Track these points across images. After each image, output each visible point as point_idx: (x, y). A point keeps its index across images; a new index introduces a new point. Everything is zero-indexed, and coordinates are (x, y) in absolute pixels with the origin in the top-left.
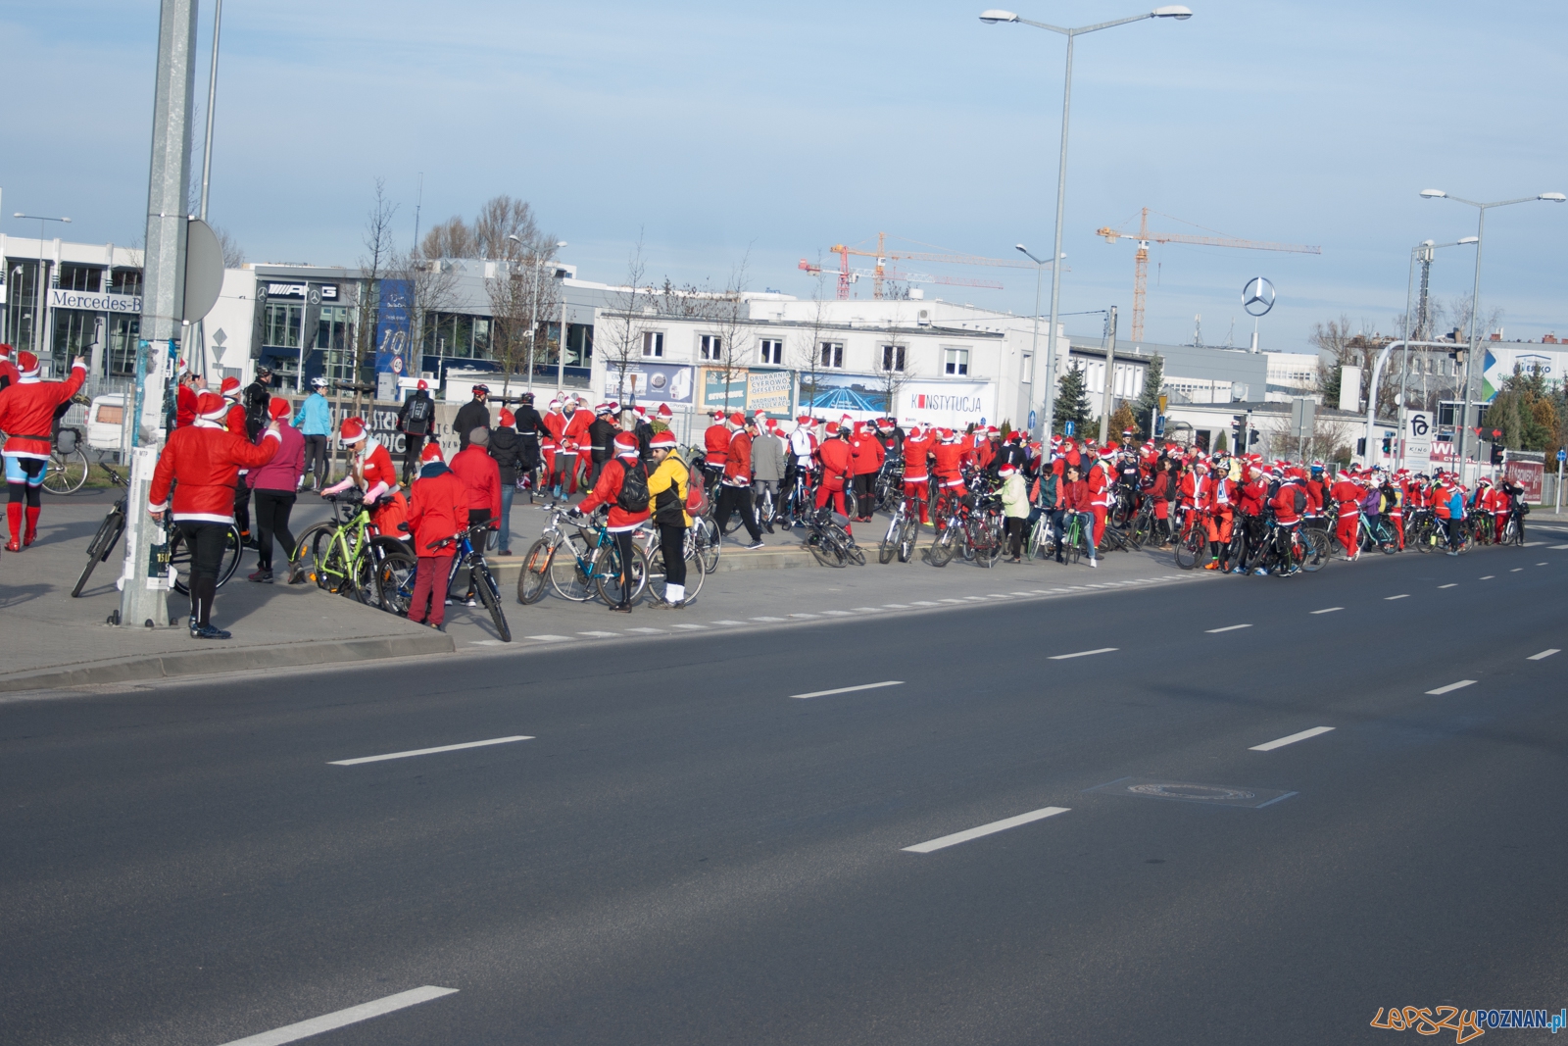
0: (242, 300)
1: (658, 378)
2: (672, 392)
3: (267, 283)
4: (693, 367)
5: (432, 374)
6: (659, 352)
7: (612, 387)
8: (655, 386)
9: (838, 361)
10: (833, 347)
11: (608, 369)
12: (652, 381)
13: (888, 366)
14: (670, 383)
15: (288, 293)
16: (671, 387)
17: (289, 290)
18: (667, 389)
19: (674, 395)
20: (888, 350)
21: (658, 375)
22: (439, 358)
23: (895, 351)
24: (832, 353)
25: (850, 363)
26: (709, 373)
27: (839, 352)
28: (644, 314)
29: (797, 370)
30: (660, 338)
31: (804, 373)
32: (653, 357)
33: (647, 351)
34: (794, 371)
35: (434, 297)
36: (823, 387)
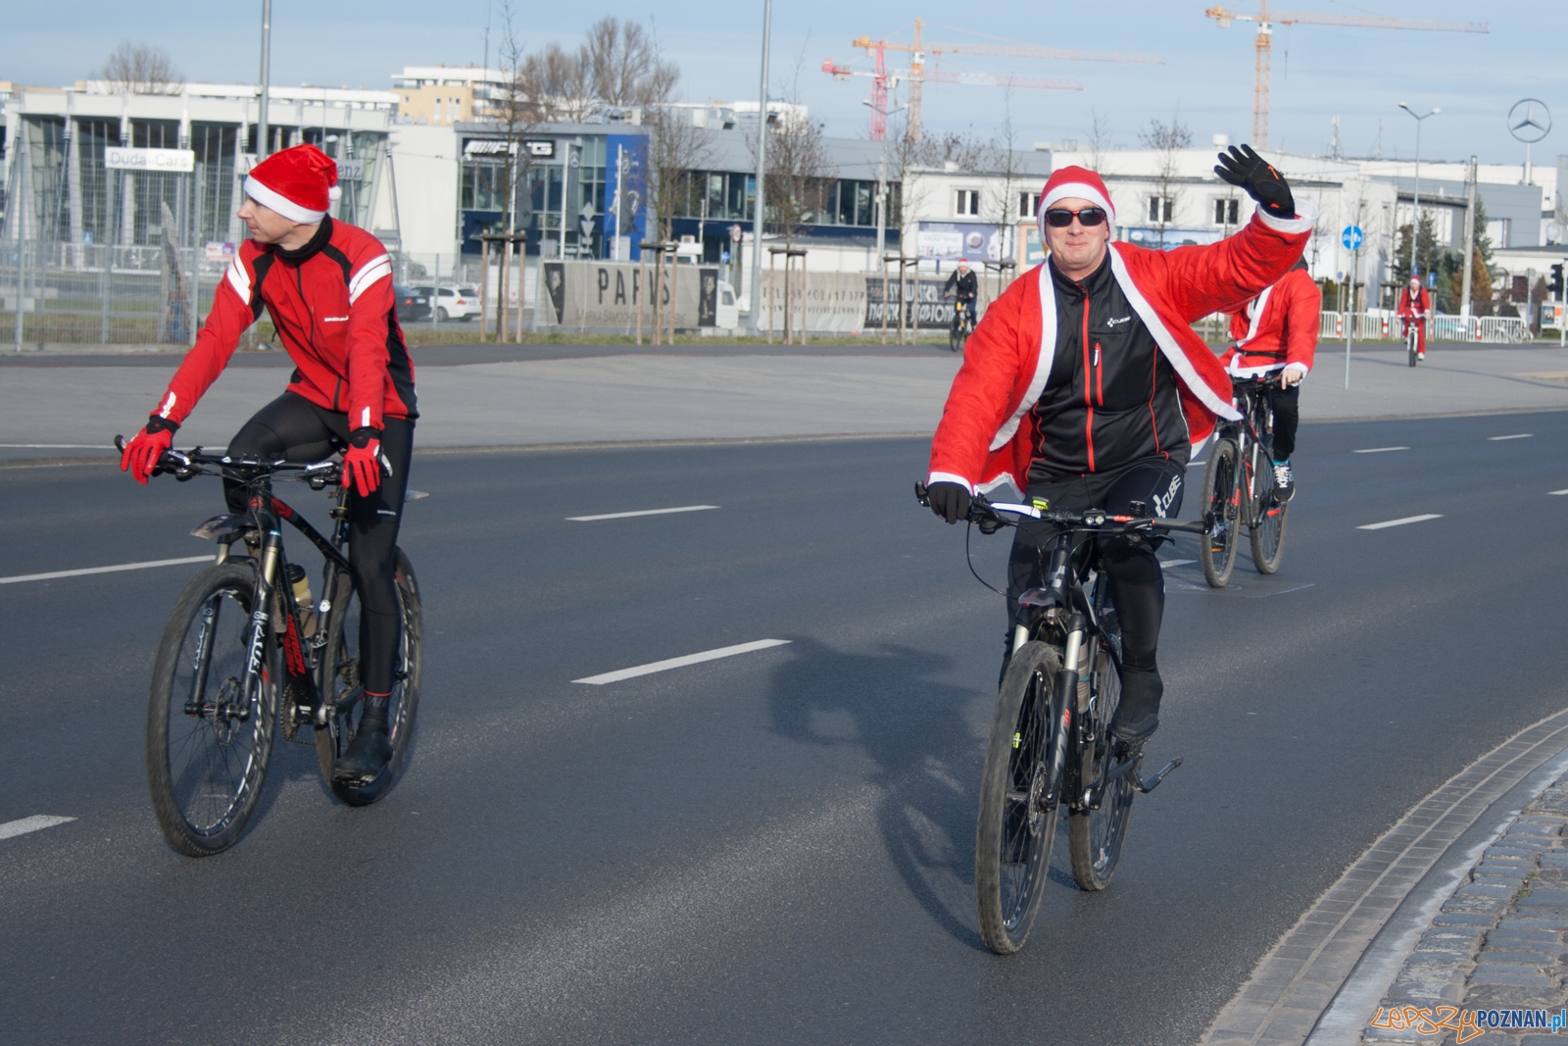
0: (438, 159)
1: (974, 239)
2: (990, 252)
3: (466, 142)
4: (1012, 226)
5: (692, 238)
6: (974, 210)
7: (926, 249)
8: (973, 247)
9: (1168, 216)
10: (1161, 202)
11: (921, 229)
12: (969, 240)
13: (1220, 220)
14: (988, 242)
15: (494, 151)
16: (989, 247)
17: (495, 147)
18: (985, 250)
19: (993, 256)
20: (1220, 203)
21: (975, 235)
22: (699, 221)
23: (1227, 205)
24: (1162, 208)
25: (1180, 217)
26: (1029, 232)
27: (1168, 208)
28: (946, 171)
29: (1124, 226)
30: (975, 197)
31: (1132, 229)
32: (967, 216)
33: (961, 209)
34: (1121, 228)
35: (689, 155)
36: (1153, 243)
